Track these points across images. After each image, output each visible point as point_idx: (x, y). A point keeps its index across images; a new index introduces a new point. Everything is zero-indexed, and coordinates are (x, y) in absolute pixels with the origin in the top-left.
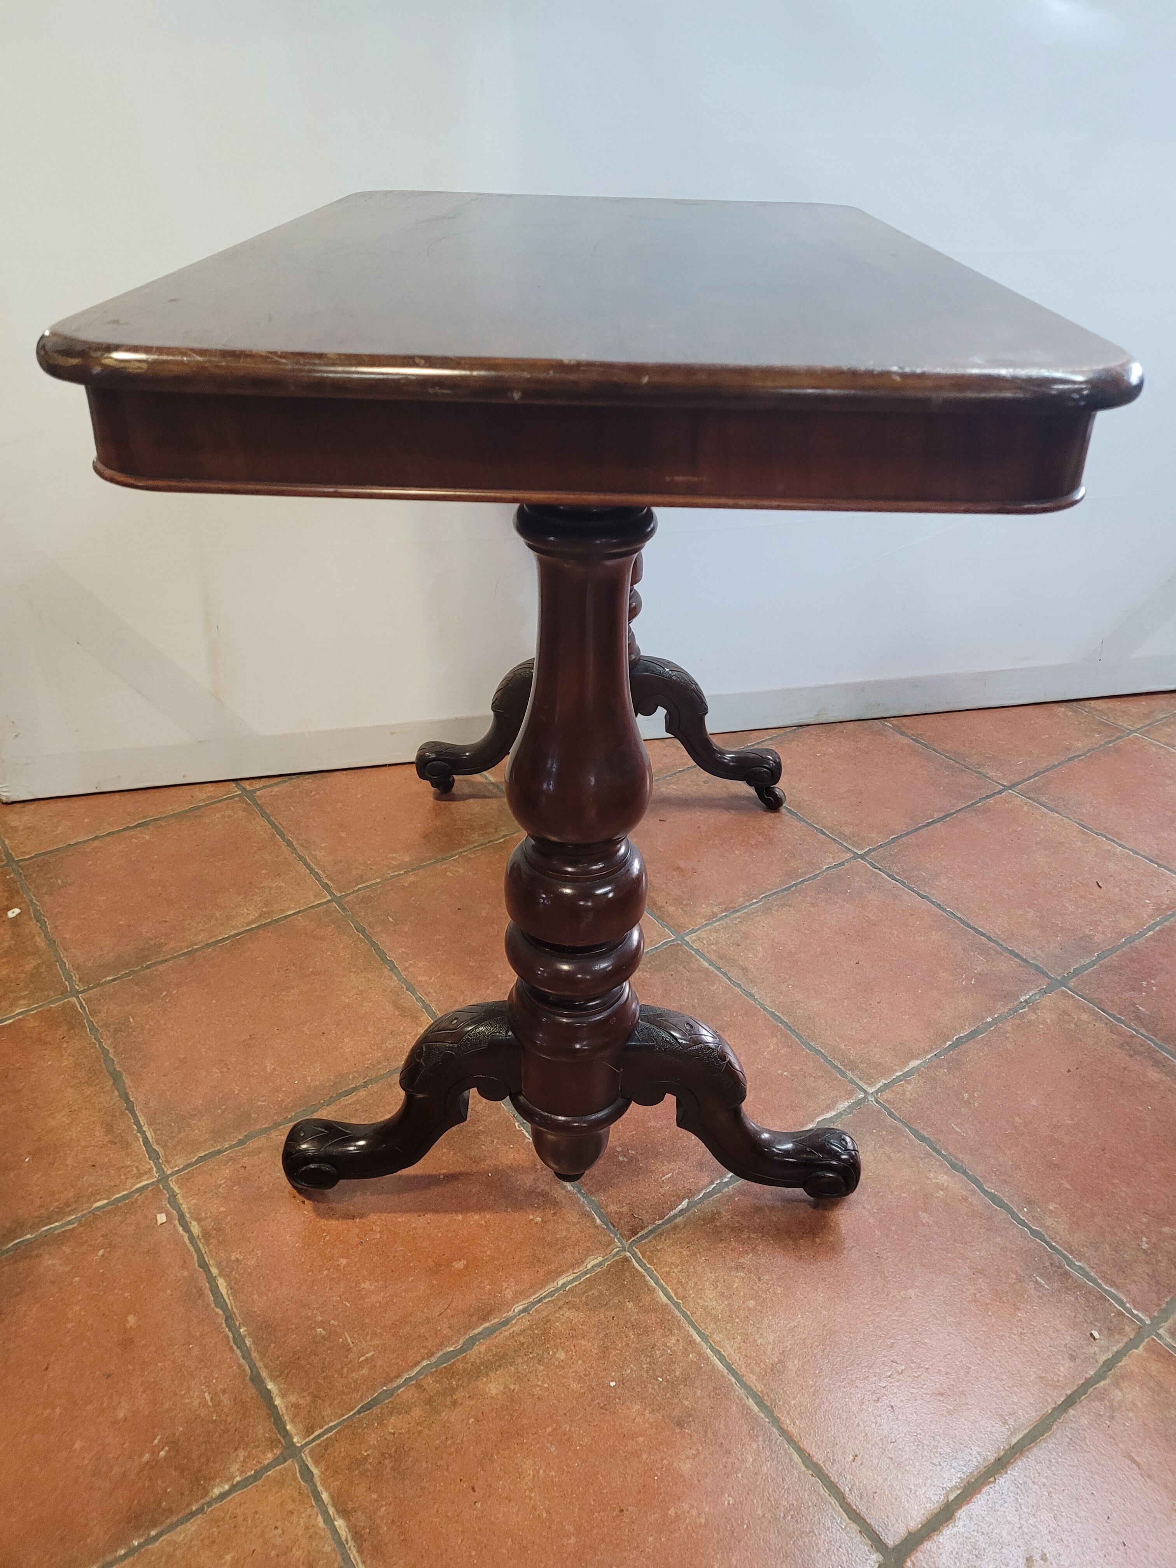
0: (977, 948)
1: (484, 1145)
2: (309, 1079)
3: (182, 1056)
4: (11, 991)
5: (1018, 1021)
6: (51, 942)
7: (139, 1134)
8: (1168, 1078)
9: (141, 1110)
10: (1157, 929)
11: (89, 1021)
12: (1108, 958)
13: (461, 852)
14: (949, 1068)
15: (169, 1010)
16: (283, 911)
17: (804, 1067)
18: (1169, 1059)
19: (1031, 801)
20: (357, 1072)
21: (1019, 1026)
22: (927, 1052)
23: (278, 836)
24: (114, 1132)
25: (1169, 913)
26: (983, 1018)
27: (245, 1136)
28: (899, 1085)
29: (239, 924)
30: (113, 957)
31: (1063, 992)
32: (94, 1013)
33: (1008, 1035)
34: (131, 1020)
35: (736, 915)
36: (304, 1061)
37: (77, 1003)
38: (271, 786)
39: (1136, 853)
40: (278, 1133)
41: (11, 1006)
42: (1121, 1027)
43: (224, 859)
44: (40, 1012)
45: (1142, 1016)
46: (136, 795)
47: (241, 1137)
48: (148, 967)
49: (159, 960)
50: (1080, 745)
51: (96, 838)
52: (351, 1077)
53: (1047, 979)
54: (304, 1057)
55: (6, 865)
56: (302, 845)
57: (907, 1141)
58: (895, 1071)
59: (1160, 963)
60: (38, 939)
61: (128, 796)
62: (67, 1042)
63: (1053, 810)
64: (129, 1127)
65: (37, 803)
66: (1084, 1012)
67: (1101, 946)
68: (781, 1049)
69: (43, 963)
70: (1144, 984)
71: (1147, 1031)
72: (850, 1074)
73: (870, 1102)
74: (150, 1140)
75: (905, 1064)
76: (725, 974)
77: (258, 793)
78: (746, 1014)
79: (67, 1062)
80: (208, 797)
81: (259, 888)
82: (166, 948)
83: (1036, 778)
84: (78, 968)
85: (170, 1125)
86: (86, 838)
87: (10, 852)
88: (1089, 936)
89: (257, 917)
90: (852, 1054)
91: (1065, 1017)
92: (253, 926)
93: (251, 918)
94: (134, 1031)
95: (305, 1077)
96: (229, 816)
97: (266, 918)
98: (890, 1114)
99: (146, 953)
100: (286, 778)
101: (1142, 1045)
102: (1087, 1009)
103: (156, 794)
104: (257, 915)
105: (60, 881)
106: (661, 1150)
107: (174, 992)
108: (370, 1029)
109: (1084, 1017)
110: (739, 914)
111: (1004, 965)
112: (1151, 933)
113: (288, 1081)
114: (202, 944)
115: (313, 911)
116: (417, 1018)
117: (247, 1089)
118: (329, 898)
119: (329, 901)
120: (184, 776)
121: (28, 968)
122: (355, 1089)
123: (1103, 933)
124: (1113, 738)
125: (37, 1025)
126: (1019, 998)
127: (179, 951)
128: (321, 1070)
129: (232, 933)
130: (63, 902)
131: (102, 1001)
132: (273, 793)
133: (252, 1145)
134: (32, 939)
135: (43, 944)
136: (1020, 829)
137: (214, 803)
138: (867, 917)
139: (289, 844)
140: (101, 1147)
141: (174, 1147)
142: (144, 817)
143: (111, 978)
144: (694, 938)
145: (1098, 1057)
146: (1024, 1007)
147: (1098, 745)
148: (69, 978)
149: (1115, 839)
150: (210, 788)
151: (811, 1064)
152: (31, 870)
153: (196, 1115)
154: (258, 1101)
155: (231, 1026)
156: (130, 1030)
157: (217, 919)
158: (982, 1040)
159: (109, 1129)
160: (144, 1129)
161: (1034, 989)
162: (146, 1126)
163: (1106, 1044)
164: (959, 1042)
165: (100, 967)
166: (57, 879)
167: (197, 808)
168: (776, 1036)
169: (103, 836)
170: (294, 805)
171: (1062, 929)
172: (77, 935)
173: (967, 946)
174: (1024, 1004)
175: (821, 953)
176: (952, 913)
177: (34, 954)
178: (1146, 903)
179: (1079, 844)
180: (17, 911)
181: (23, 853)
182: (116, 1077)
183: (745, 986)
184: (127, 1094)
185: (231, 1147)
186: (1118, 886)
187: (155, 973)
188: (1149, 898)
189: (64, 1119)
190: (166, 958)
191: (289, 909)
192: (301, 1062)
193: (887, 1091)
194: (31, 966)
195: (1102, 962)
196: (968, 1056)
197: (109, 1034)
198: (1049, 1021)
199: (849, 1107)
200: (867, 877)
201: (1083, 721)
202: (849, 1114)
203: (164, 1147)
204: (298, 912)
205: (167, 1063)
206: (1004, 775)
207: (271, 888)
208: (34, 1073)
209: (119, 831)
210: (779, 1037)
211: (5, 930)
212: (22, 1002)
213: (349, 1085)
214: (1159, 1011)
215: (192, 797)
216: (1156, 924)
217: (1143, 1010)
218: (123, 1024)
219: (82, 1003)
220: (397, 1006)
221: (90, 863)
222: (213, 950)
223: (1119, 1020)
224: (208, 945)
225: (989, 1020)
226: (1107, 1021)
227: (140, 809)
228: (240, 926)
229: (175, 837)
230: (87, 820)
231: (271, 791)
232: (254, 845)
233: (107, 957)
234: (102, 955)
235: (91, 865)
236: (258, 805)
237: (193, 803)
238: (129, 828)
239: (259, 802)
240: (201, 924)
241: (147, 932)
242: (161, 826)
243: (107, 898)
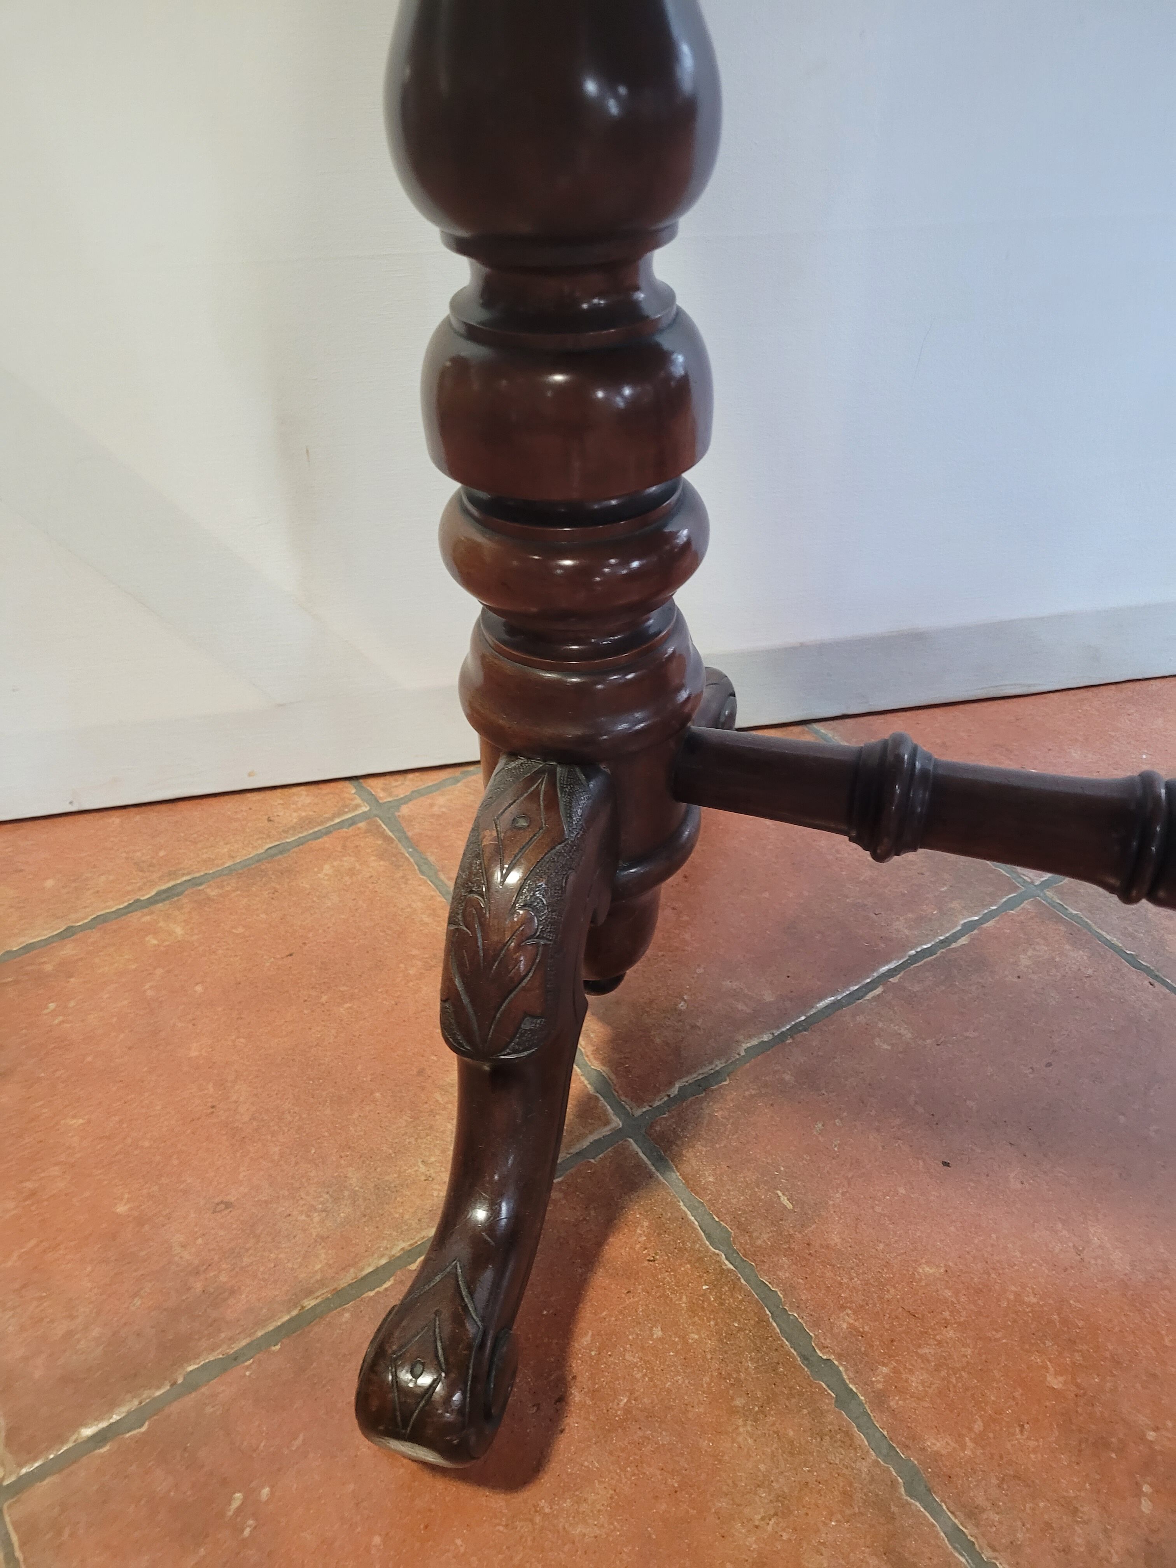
30: (99, 1342)
38: (428, 791)
43: (352, 997)
46: (152, 815)
48: (191, 1385)
49: (218, 1354)
51: (68, 933)
61: (137, 817)
77: (405, 810)
86: (47, 934)
96: (352, 872)
100: (457, 772)
103: (194, 812)
114: (323, 1293)
118: (617, 1122)
119: (618, 1133)
120: (250, 775)
129: (396, 1251)
131: (66, 1532)
132: (436, 810)
137: (317, 836)
142: (172, 874)
143: (94, 1430)
150: (303, 796)
165: (66, 1378)
167: (282, 849)
169: (83, 928)
187: (209, 1410)
190: (237, 1346)
209: (119, 913)
215: (269, 820)
221: (52, 1006)
227: (162, 854)
228: (414, 1223)
229: (240, 930)
230: (50, 883)
231: (432, 805)
232: (415, 952)
233: (82, 1345)
234: (69, 1335)
235: (54, 1014)
236: (411, 843)
237: (269, 836)
238: (137, 905)
239: (410, 834)
240: (316, 1217)
241: (183, 1246)
242: (209, 899)
243: (89, 1122)
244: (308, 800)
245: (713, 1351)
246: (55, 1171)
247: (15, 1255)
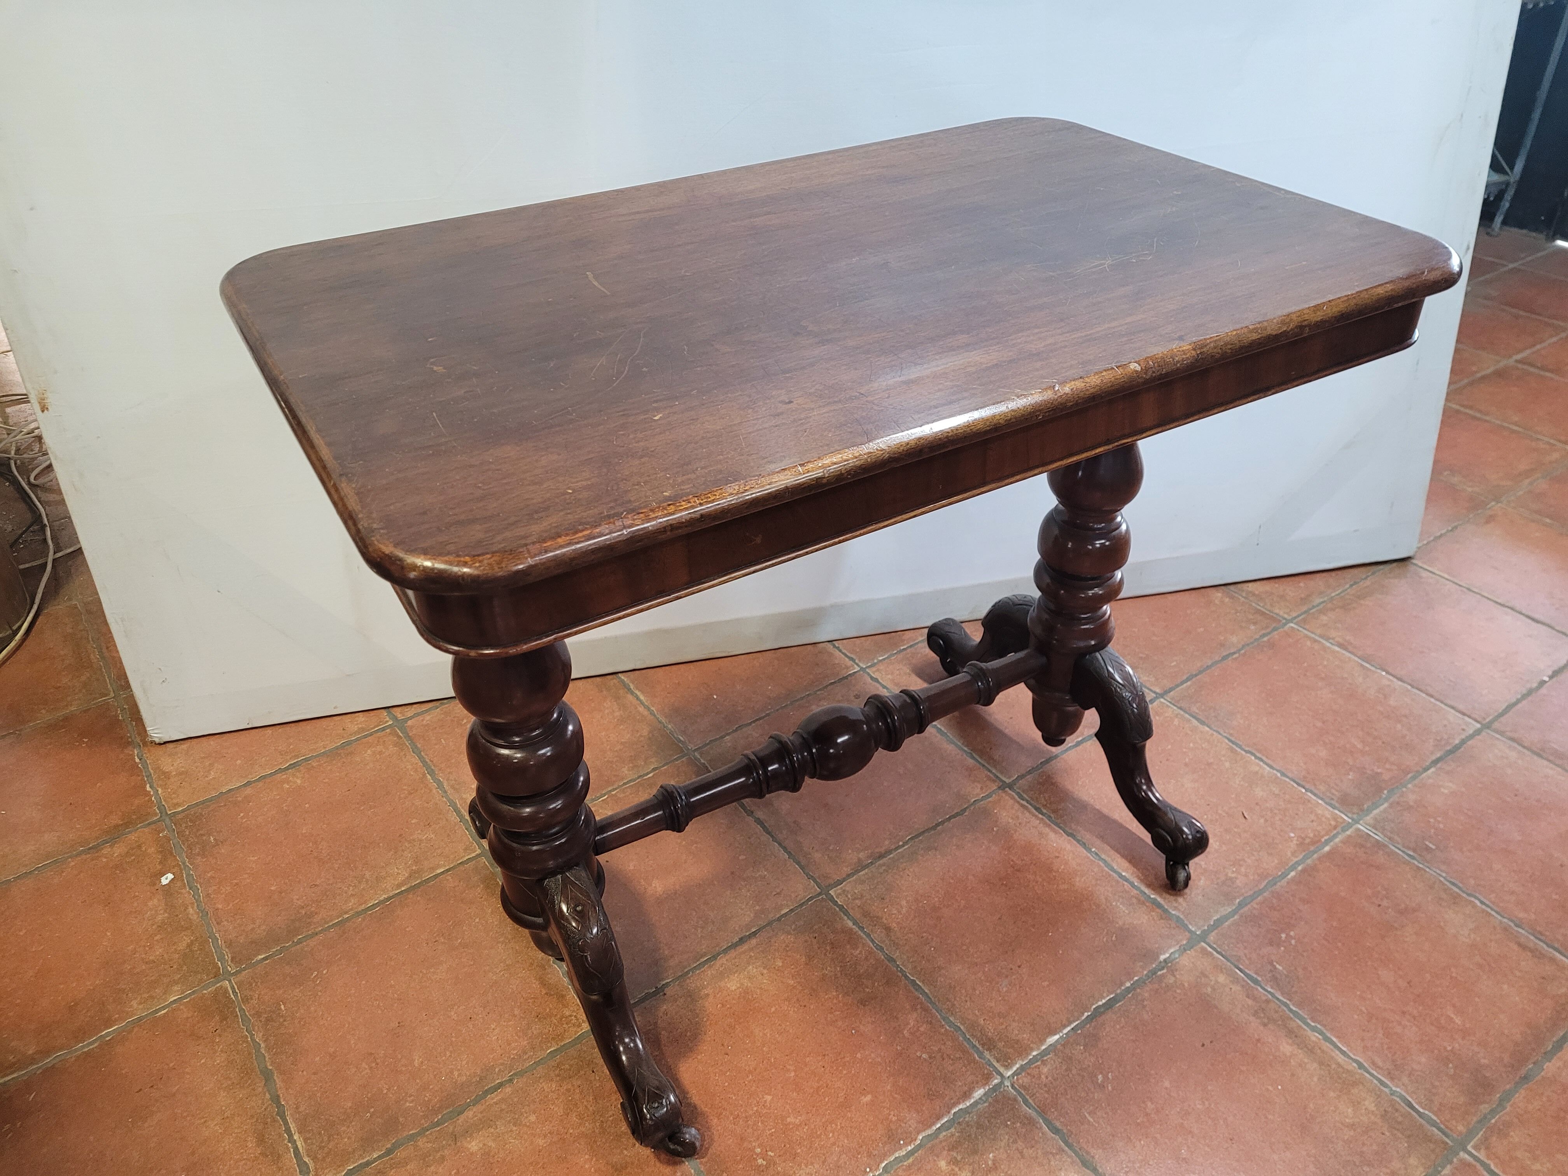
0: (1119, 896)
1: (626, 1149)
2: (456, 1073)
3: (332, 1050)
4: (164, 976)
5: (1156, 986)
6: (204, 913)
7: (290, 1145)
8: (1300, 1051)
9: (292, 1115)
10: (1300, 868)
11: (241, 1009)
12: (1249, 906)
13: (611, 791)
14: (1085, 1046)
15: (320, 994)
16: (433, 869)
17: (943, 1047)
18: (1302, 1028)
19: (1182, 713)
20: (502, 1064)
21: (1157, 991)
22: (1065, 1026)
23: (429, 777)
24: (265, 1142)
25: (1312, 848)
26: (1122, 984)
27: (393, 1144)
28: (1036, 1067)
29: (389, 888)
30: (264, 931)
31: (1203, 949)
32: (246, 1000)
33: (1145, 1003)
34: (282, 1007)
35: (881, 862)
36: (451, 1052)
37: (229, 989)
38: (422, 713)
39: (1283, 774)
40: (425, 1139)
41: (165, 993)
42: (1257, 989)
43: (375, 807)
44: (194, 999)
45: (1279, 976)
46: (287, 728)
47: (389, 1146)
48: (300, 942)
49: (310, 932)
50: (1234, 639)
51: (249, 783)
52: (497, 1070)
53: (1187, 933)
54: (451, 1049)
55: (159, 820)
56: (452, 787)
57: (1040, 1134)
58: (1032, 1050)
59: (1299, 910)
60: (191, 911)
61: (280, 730)
62: (220, 1036)
63: (1203, 723)
64: (280, 1135)
65: (189, 742)
66: (1222, 972)
67: (1243, 891)
68: (922, 1026)
69: (196, 940)
70: (1283, 936)
71: (1282, 994)
72: (987, 1054)
73: (1006, 1088)
74: (301, 1150)
75: (1042, 1041)
76: (868, 935)
77: (410, 723)
78: (887, 983)
79: (220, 1059)
80: (359, 729)
81: (410, 842)
82: (316, 919)
83: (1189, 683)
84: (230, 944)
85: (320, 1133)
86: (237, 785)
87: (163, 803)
88: (1231, 879)
89: (407, 878)
90: (991, 1030)
91: (1203, 979)
92: (403, 889)
93: (401, 878)
94: (285, 1021)
95: (452, 1072)
96: (381, 753)
97: (417, 878)
98: (1026, 1102)
99: (297, 924)
100: (438, 703)
101: (1276, 1012)
102: (1225, 968)
103: (308, 726)
104: (407, 875)
105: (212, 839)
106: (799, 1151)
107: (324, 972)
108: (516, 1012)
109: (1222, 978)
110: (885, 860)
111: (1146, 917)
112: (1293, 874)
113: (435, 1076)
114: (353, 912)
115: (462, 868)
116: (563, 996)
117: (395, 1088)
118: (478, 851)
119: (478, 856)
120: (335, 708)
121: (182, 946)
122: (500, 1085)
123: (1246, 875)
124: (1268, 630)
125: (189, 1015)
126: (1158, 957)
127: (328, 923)
128: (467, 1063)
129: (382, 898)
130: (216, 863)
131: (254, 984)
132: (424, 723)
133: (400, 1154)
134: (185, 910)
135: (195, 917)
136: (1169, 747)
137: (365, 737)
138: (1012, 861)
139: (440, 785)
140: (253, 1161)
141: (324, 1159)
142: (297, 756)
143: (263, 956)
144: (839, 891)
145: (1233, 1027)
146: (1163, 968)
147: (1252, 640)
148: (221, 958)
149: (1264, 758)
150: (361, 718)
151: (949, 1043)
152: (184, 825)
153: (345, 1121)
154: (406, 1101)
155: (380, 1012)
156: (281, 1020)
157: (367, 881)
158: (1120, 1010)
159: (261, 1140)
160: (295, 1138)
161: (1174, 946)
162: (297, 1133)
163: (1242, 1011)
164: (1098, 1013)
165: (252, 942)
166: (209, 835)
167: (349, 743)
168: (916, 1010)
169: (254, 782)
170: (445, 736)
171: (1205, 870)
172: (228, 905)
173: (1110, 895)
174: (1163, 964)
175: (964, 906)
176: (1096, 854)
177: (187, 929)
178: (1290, 837)
179: (1227, 764)
180: (170, 876)
181: (177, 805)
182: (267, 1076)
183: (887, 950)
184: (278, 1096)
185: (379, 1157)
186: (1262, 817)
187: (306, 949)
188: (1293, 830)
189: (217, 1127)
190: (317, 930)
191: (439, 866)
192: (448, 1054)
193: (1023, 1074)
194: (184, 944)
195: (1242, 911)
196: (1105, 1029)
197: (260, 1025)
198: (1186, 985)
199: (985, 1094)
200: (1014, 812)
201: (1239, 609)
202: (985, 1102)
203: (315, 1159)
204: (448, 870)
205: (317, 1059)
206: (1157, 679)
207: (421, 841)
208: (188, 1073)
209: (270, 775)
210: (919, 1011)
211: (159, 900)
212: (176, 988)
213: (495, 1081)
214: (1296, 969)
215: (343, 730)
216: (1298, 863)
217: (1280, 968)
218: (273, 1012)
219: (234, 988)
220: (543, 983)
221: (242, 815)
222: (364, 920)
223: (1256, 982)
224: (358, 914)
225: (1128, 984)
226: (1244, 983)
227: (291, 747)
228: (390, 889)
229: (327, 780)
230: (239, 762)
231: (423, 720)
232: (405, 788)
233: (259, 931)
234: (253, 929)
235: (242, 818)
236: (409, 738)
237: (343, 737)
238: (280, 771)
239: (410, 734)
240: (351, 888)
241: (298, 900)
242: (313, 767)
243: (259, 858)
244: (363, 719)
245: (496, 925)
246: (246, 876)
247: (231, 905)
